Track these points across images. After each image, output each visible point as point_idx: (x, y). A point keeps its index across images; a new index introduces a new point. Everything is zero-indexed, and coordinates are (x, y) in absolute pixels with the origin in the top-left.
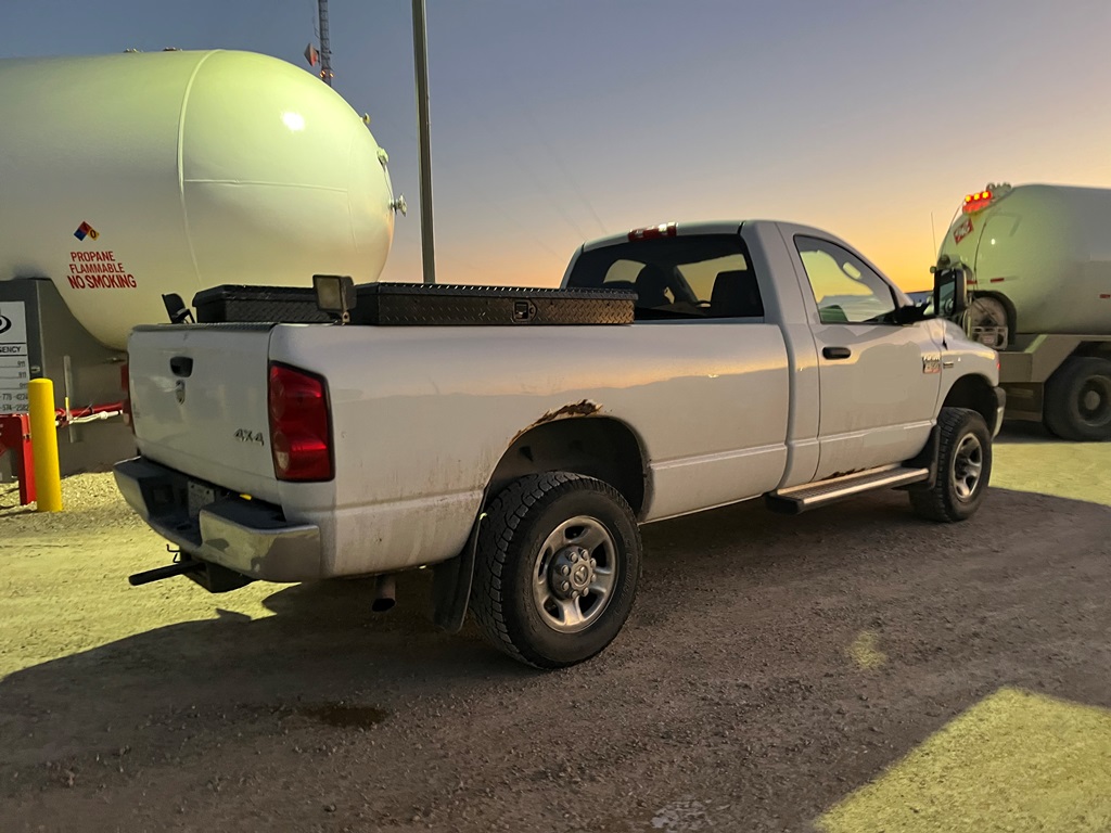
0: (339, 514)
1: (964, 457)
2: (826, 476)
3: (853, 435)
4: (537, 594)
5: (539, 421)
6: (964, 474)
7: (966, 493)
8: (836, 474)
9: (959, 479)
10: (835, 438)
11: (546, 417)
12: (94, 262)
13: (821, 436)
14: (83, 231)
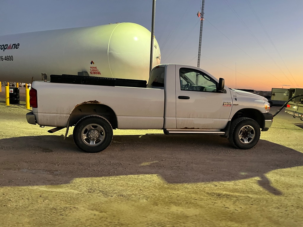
0: (39, 114)
1: (247, 132)
2: (182, 128)
3: (191, 119)
4: (82, 137)
5: (83, 103)
6: (247, 136)
7: (246, 142)
8: (186, 128)
9: (245, 138)
10: (183, 119)
11: (84, 102)
12: (94, 69)
13: (177, 117)
14: (92, 63)
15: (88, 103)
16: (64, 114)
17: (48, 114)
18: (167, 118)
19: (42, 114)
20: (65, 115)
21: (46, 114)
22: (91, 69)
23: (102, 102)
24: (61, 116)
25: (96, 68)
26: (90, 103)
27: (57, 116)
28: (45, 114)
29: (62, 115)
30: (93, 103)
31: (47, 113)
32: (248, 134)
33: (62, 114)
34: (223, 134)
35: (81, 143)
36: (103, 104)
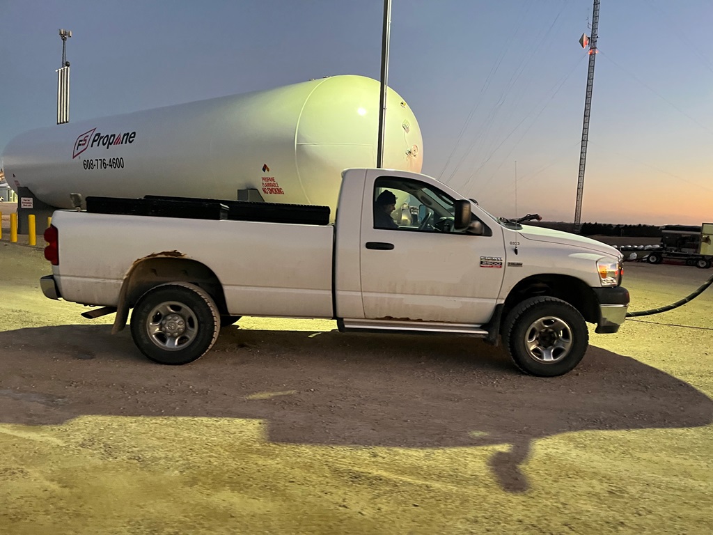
0: (62, 278)
1: (552, 333)
2: (379, 317)
3: (398, 296)
4: (149, 329)
5: (148, 256)
6: (552, 344)
7: (548, 358)
8: (390, 318)
9: (546, 347)
10: (379, 295)
11: (152, 255)
12: (269, 182)
13: (364, 292)
14: (265, 168)
15: (159, 256)
16: (111, 279)
17: (79, 279)
18: (339, 293)
19: (69, 278)
20: (112, 281)
21: (76, 279)
22: (264, 182)
23: (189, 254)
24: (105, 283)
25: (272, 179)
26: (163, 256)
27: (96, 283)
28: (73, 278)
29: (107, 281)
30: (169, 256)
31: (78, 277)
32: (554, 339)
33: (108, 279)
34: (484, 337)
35: (146, 342)
36: (192, 259)
